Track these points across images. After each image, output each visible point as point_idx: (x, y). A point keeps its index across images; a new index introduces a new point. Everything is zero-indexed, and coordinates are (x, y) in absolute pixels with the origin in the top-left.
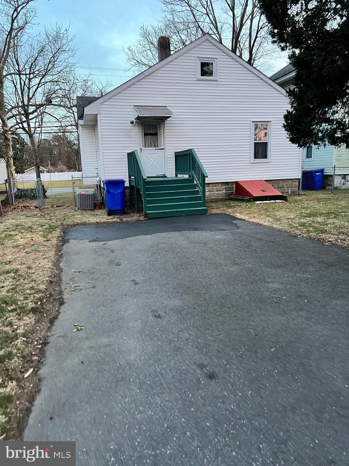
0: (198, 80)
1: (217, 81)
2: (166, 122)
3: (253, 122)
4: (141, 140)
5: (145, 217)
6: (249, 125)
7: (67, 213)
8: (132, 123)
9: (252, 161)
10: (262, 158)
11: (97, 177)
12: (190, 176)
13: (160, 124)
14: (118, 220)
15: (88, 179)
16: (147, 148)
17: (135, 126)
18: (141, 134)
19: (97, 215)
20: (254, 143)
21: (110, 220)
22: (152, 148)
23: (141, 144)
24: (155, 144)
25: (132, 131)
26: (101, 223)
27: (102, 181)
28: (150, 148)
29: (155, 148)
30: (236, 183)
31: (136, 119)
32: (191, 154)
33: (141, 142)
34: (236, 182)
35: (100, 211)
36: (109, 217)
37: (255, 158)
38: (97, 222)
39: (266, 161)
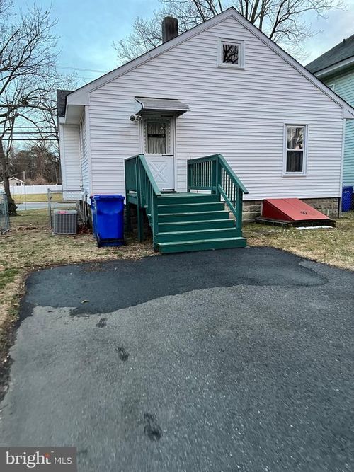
0: (220, 67)
1: (243, 70)
2: (177, 120)
3: (287, 125)
4: (143, 144)
5: (156, 252)
6: (281, 128)
7: (38, 240)
8: (132, 119)
9: (284, 174)
10: (296, 171)
11: (82, 190)
12: (214, 192)
13: (169, 122)
14: (116, 256)
15: (70, 193)
16: (151, 154)
17: (136, 124)
18: (143, 134)
19: (82, 245)
20: (288, 151)
21: (103, 257)
22: (158, 154)
23: (144, 149)
24: (162, 150)
25: (132, 130)
26: (89, 263)
27: (89, 196)
28: (155, 154)
29: (161, 154)
30: (265, 202)
31: (137, 114)
32: (217, 163)
33: (144, 146)
34: (263, 200)
35: (86, 238)
36: (102, 251)
37: (287, 171)
38: (82, 260)
39: (301, 175)
